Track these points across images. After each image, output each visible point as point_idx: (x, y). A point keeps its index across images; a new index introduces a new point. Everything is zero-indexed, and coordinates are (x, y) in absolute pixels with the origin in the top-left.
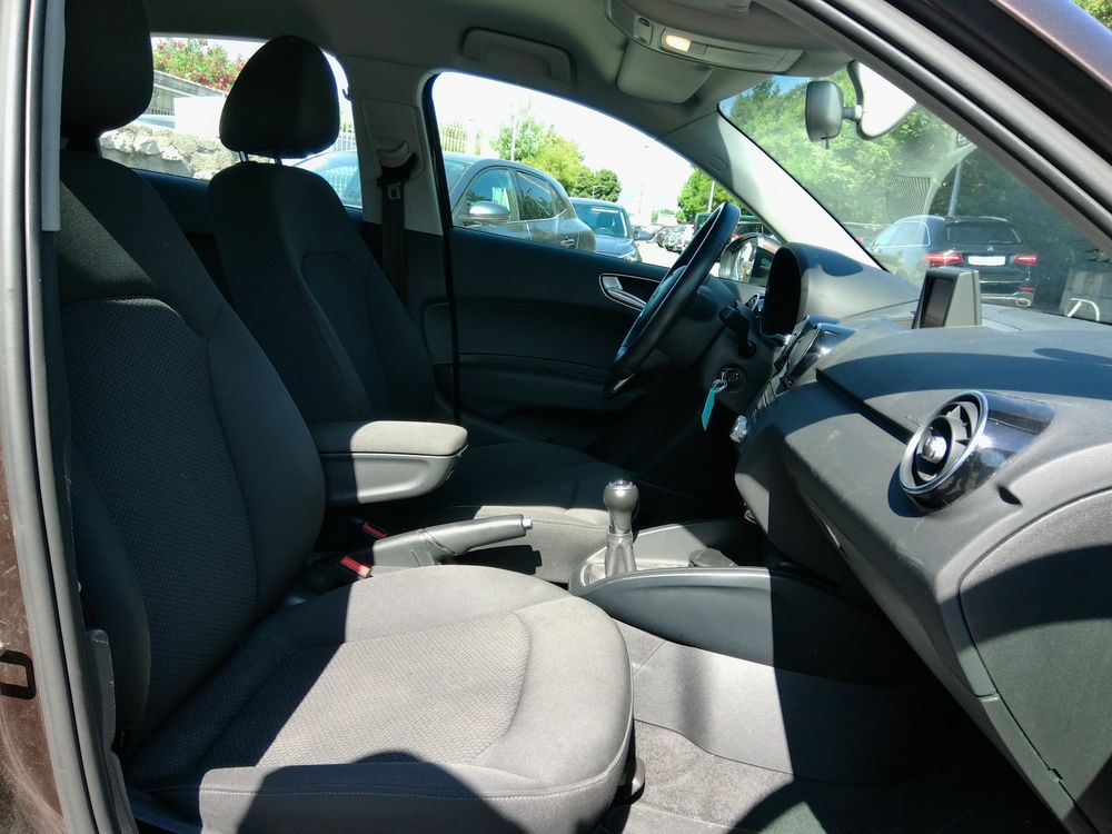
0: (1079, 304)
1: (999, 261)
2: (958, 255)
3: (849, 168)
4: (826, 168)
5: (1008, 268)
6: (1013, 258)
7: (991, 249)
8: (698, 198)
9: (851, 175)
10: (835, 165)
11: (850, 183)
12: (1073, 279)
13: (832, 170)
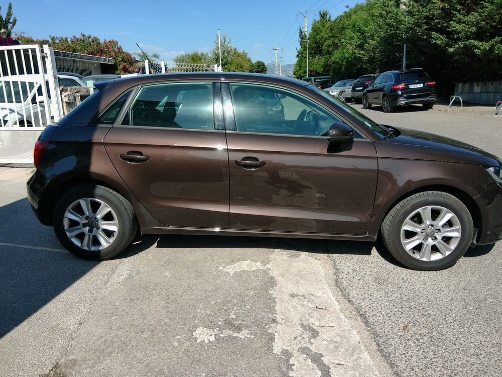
0: (454, 98)
1: (421, 85)
2: (405, 85)
3: (362, 52)
4: (353, 52)
5: (424, 88)
6: (426, 84)
7: (417, 81)
8: (302, 71)
9: (364, 55)
10: (357, 51)
11: (364, 57)
12: (458, 86)
13: (356, 53)
